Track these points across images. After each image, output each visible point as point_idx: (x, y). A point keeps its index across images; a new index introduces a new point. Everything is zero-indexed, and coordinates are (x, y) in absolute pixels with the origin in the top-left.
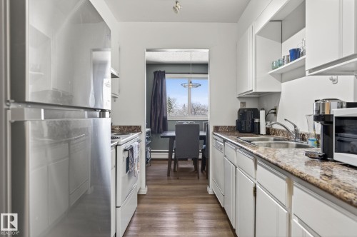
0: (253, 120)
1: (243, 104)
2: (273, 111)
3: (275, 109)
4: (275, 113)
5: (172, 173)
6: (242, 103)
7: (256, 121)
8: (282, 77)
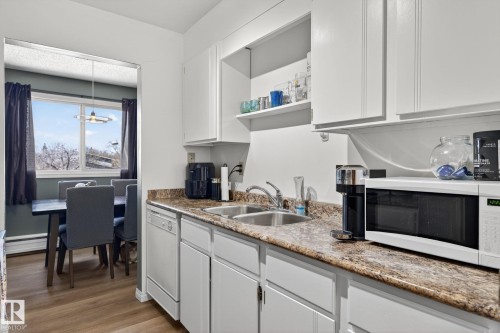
0: (209, 180)
1: (192, 155)
2: (238, 168)
3: (240, 166)
4: (240, 171)
5: (56, 279)
6: (189, 154)
7: (215, 181)
8: (252, 124)
